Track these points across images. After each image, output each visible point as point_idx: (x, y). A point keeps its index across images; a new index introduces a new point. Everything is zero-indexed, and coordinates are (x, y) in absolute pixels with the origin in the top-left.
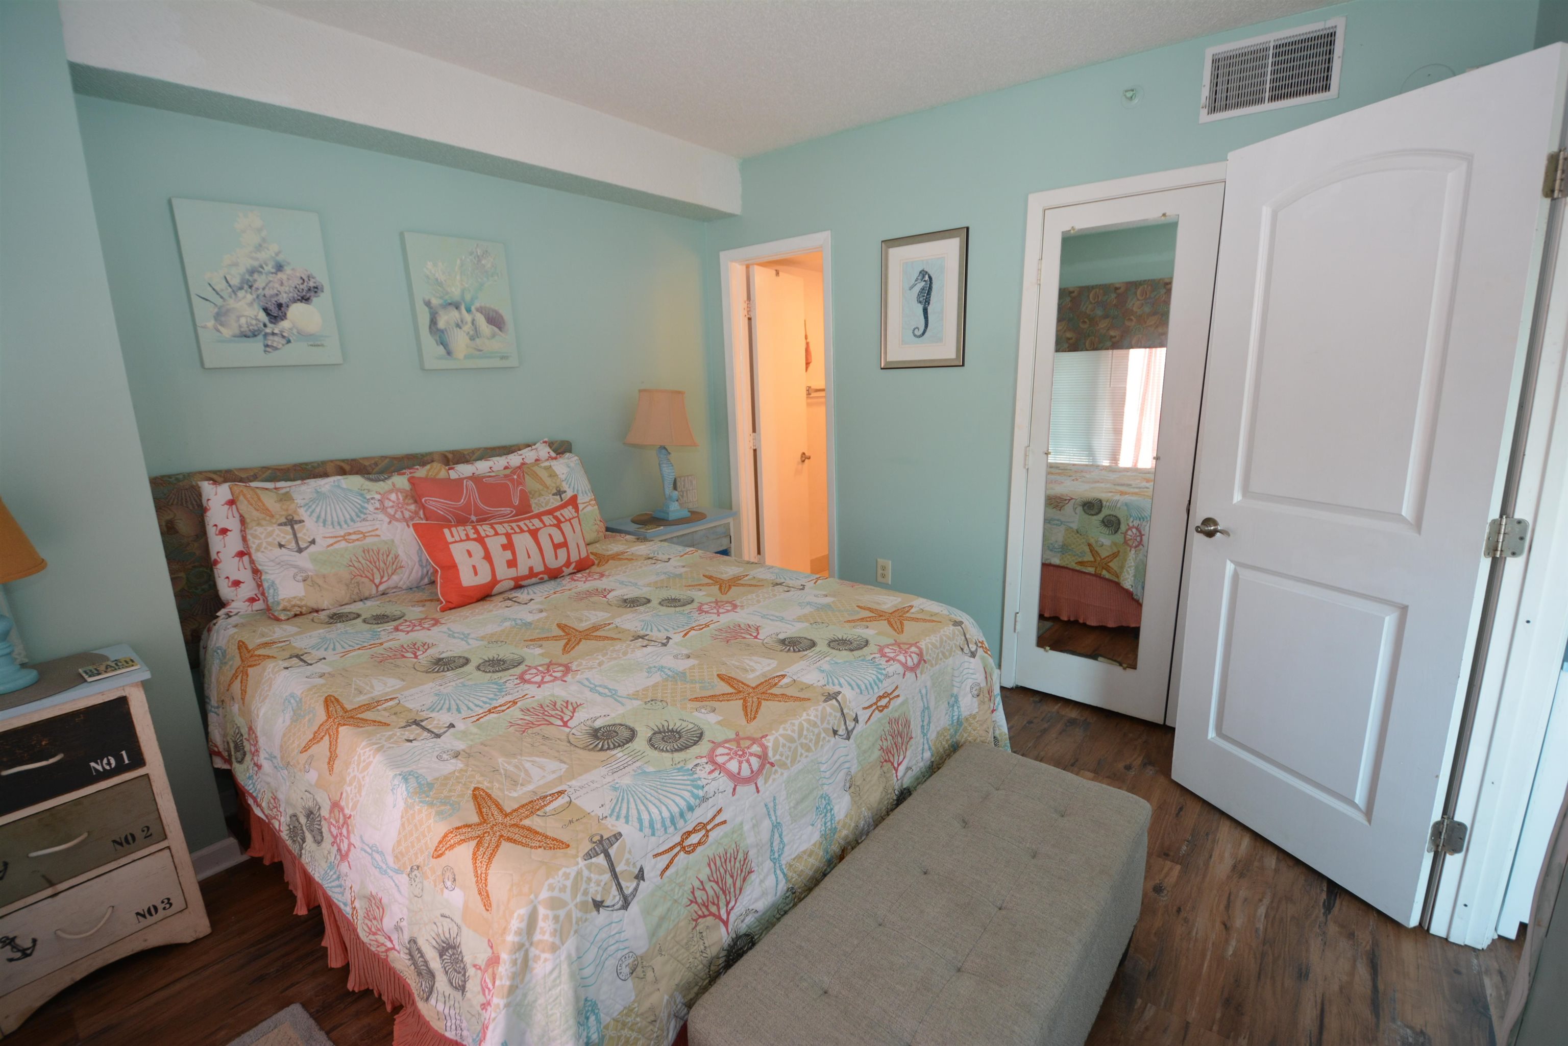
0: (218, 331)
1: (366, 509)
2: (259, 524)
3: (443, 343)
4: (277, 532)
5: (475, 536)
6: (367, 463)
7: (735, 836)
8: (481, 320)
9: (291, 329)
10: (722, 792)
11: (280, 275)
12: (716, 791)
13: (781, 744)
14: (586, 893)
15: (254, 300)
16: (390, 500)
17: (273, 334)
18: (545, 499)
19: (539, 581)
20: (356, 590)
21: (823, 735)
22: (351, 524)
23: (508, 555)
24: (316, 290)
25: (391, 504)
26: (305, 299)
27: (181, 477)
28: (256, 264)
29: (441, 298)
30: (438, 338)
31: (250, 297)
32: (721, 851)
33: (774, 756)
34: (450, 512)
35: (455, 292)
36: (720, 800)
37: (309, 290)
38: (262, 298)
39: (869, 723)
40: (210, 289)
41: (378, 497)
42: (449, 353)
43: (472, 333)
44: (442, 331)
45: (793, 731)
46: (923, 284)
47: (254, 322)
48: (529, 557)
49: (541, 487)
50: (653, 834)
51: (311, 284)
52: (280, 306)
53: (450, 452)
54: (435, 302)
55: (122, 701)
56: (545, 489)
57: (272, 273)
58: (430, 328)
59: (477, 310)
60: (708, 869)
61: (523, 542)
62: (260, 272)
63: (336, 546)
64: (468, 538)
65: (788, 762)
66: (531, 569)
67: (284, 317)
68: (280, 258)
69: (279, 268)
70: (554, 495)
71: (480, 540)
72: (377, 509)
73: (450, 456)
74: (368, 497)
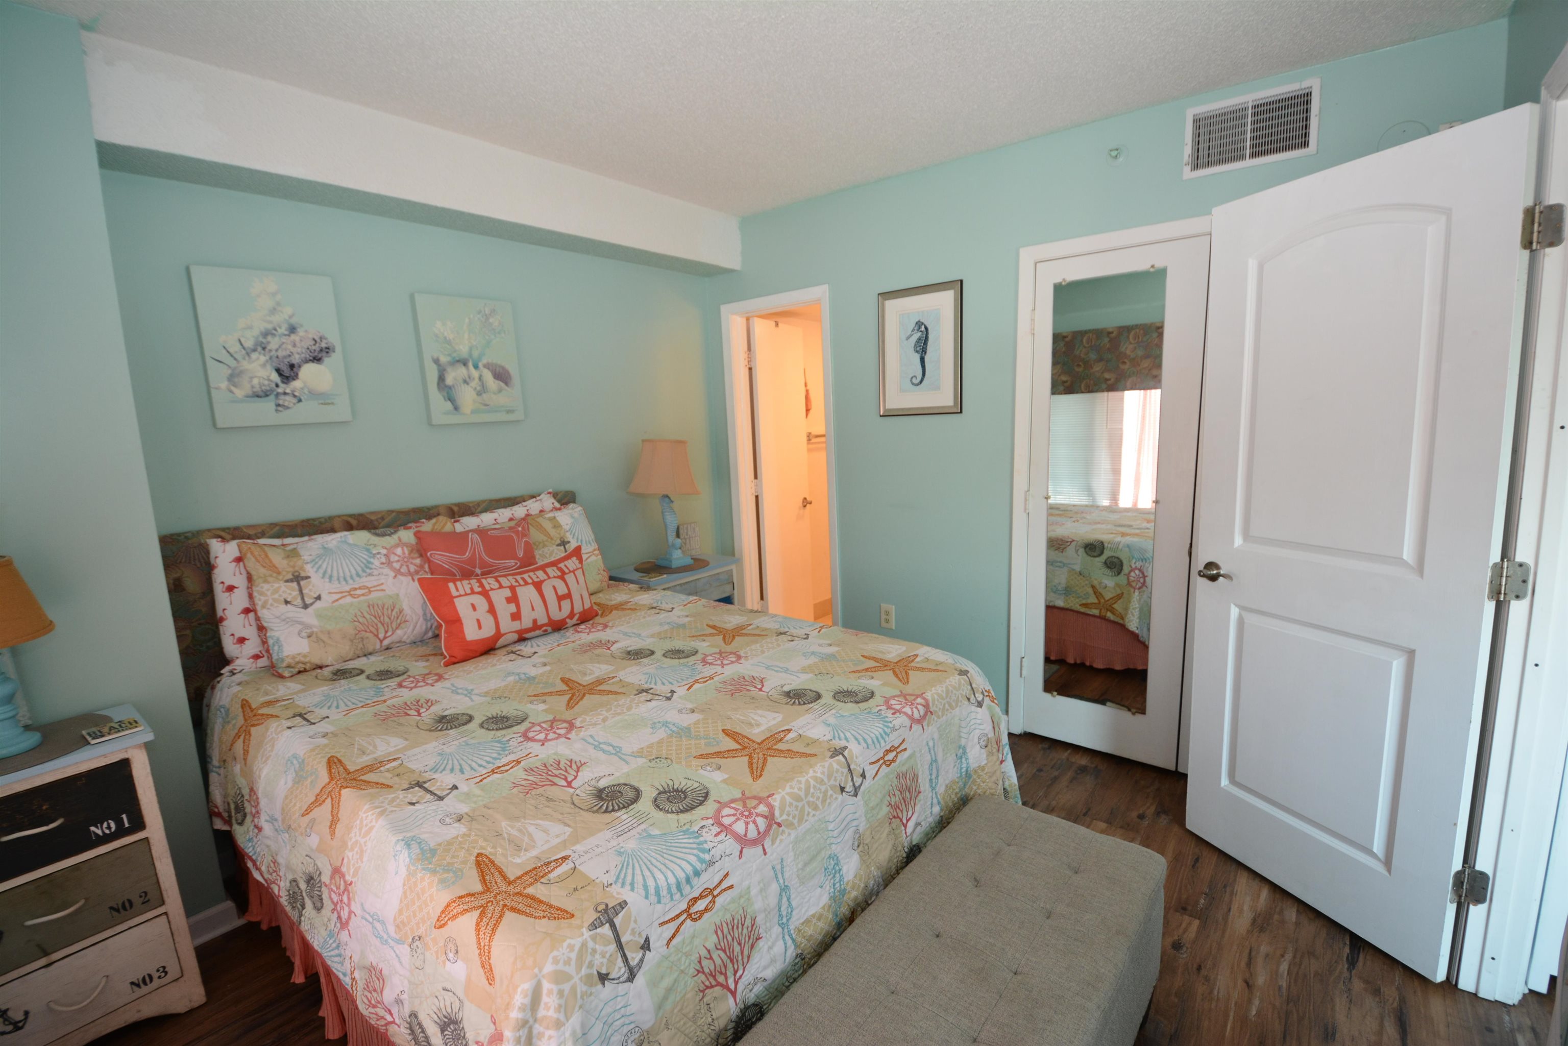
0: (231, 392)
1: (372, 564)
2: (266, 581)
3: (451, 399)
4: (283, 588)
5: (480, 589)
6: (373, 518)
7: (742, 900)
8: (488, 376)
9: (302, 389)
10: (728, 855)
11: (293, 337)
12: (723, 854)
13: (788, 803)
14: (591, 965)
15: (267, 361)
16: (396, 554)
17: (285, 394)
18: (549, 550)
19: (542, 633)
20: (361, 646)
21: (830, 792)
22: (357, 579)
23: (512, 608)
24: (328, 350)
25: (396, 558)
26: (317, 360)
27: (189, 535)
28: (270, 326)
29: (450, 355)
30: (446, 395)
31: (263, 359)
32: (728, 917)
33: (781, 816)
34: (456, 566)
35: (463, 350)
36: (726, 864)
37: (321, 350)
38: (275, 359)
39: (876, 778)
40: (224, 351)
41: (384, 551)
42: (456, 408)
43: (479, 388)
44: (450, 388)
45: (800, 789)
46: (919, 334)
47: (266, 382)
48: (533, 609)
49: (545, 538)
50: (659, 902)
51: (323, 345)
52: (292, 366)
53: (456, 505)
54: (444, 359)
55: (125, 764)
56: (549, 540)
57: (285, 335)
58: (438, 384)
59: (485, 366)
60: (715, 936)
61: (527, 594)
62: (274, 335)
63: (341, 602)
64: (473, 592)
65: (796, 821)
66: (535, 621)
67: (295, 377)
68: (293, 321)
69: (292, 330)
70: (558, 546)
71: (485, 594)
72: (382, 563)
73: (456, 509)
74: (374, 552)
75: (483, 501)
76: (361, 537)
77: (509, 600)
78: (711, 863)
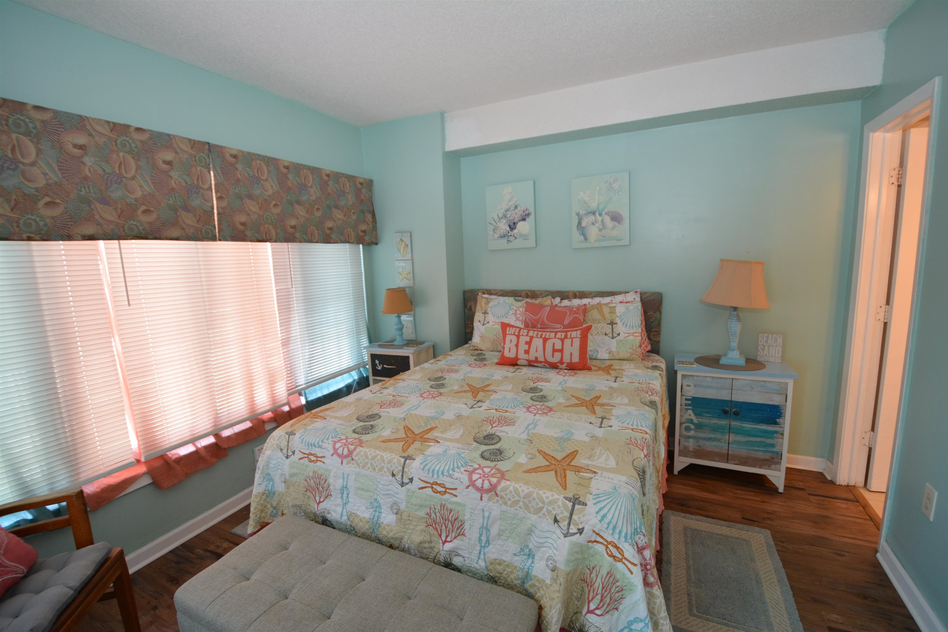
0: (493, 235)
1: (509, 313)
3: (584, 235)
4: (481, 316)
5: (517, 334)
6: (538, 293)
8: (607, 219)
9: (517, 233)
10: (328, 450)
11: (517, 211)
12: (326, 448)
17: (511, 236)
18: (601, 325)
19: (543, 366)
22: (502, 318)
23: (526, 347)
24: (528, 215)
25: (519, 312)
26: (524, 220)
27: (473, 291)
28: (508, 207)
29: (585, 210)
30: (581, 232)
31: (505, 221)
32: (320, 472)
33: (355, 456)
34: (531, 321)
35: (594, 206)
36: (326, 453)
37: (526, 215)
38: (509, 221)
40: (493, 220)
41: (515, 308)
42: (586, 239)
43: (600, 227)
44: (584, 228)
47: (505, 231)
48: (536, 351)
49: (602, 318)
51: (527, 213)
52: (514, 223)
53: (578, 292)
54: (582, 212)
55: (408, 357)
56: (605, 320)
57: (514, 210)
58: (577, 226)
59: (606, 214)
62: (509, 211)
63: (494, 326)
64: (514, 334)
65: (361, 465)
66: (536, 358)
67: (515, 228)
68: (516, 203)
69: (516, 207)
70: (608, 324)
71: (518, 337)
72: (513, 314)
73: (578, 294)
74: (512, 308)
75: (594, 292)
76: (510, 300)
77: (527, 343)
78: (320, 447)
